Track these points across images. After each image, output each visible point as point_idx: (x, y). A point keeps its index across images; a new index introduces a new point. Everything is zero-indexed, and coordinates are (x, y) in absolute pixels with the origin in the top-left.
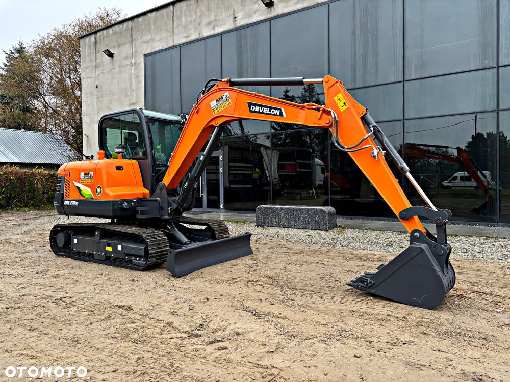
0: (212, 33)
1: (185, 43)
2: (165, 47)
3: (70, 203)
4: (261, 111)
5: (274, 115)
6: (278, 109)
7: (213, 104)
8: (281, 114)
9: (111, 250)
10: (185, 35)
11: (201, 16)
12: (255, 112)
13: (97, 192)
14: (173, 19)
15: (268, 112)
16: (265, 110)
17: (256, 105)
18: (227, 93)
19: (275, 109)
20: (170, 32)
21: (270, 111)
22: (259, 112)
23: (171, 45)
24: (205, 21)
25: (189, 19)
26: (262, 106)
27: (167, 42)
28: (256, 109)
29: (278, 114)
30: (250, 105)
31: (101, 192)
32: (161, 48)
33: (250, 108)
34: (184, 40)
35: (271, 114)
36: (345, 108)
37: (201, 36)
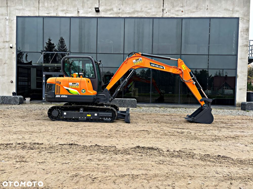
0: (64, 15)
1: (46, 16)
2: (32, 15)
3: (61, 96)
4: (155, 66)
5: (161, 68)
6: (162, 66)
7: (134, 61)
8: (163, 68)
9: (90, 116)
10: (47, 12)
11: (58, 5)
12: (152, 66)
13: (82, 92)
14: (39, 2)
15: (158, 67)
16: (157, 66)
17: (153, 64)
18: (141, 58)
19: (161, 66)
20: (36, 8)
21: (159, 66)
22: (154, 66)
23: (37, 15)
24: (60, 9)
25: (50, 5)
26: (156, 65)
27: (34, 13)
28: (153, 65)
29: (162, 68)
30: (151, 63)
31: (85, 92)
32: (30, 15)
33: (151, 65)
34: (46, 15)
35: (159, 68)
36: (185, 69)
37: (57, 16)
